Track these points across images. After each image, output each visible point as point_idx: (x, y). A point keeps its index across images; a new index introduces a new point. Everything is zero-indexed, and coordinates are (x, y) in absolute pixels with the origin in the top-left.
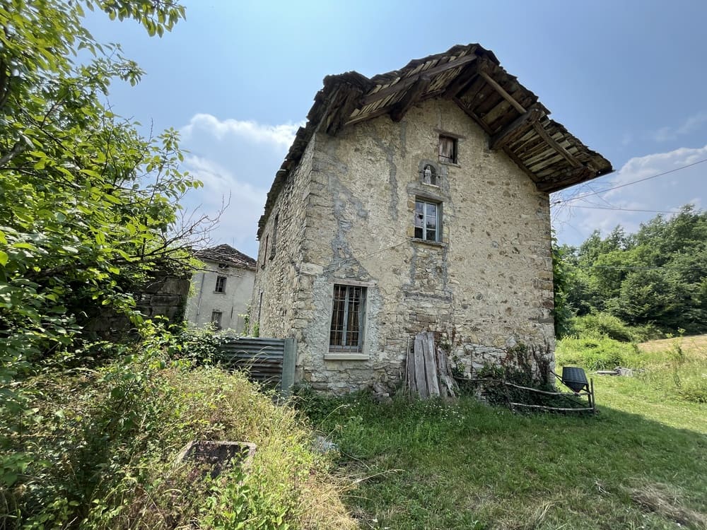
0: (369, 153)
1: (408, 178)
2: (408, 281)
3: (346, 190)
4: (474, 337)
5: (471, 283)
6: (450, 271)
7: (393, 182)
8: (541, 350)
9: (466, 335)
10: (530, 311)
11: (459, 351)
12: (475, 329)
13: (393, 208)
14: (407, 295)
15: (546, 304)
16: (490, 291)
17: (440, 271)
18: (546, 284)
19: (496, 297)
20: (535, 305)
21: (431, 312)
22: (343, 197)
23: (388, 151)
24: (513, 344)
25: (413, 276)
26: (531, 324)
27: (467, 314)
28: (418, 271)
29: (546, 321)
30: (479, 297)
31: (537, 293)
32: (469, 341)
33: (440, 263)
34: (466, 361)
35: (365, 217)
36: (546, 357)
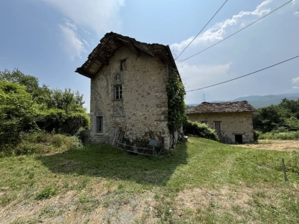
0: (102, 79)
1: (111, 81)
2: (112, 113)
3: (97, 92)
4: (133, 128)
5: (131, 110)
6: (124, 107)
7: (108, 85)
8: (160, 133)
9: (130, 128)
10: (154, 118)
11: (128, 133)
12: (133, 126)
13: (107, 92)
14: (112, 117)
15: (163, 113)
16: (138, 112)
17: (121, 108)
18: (163, 105)
19: (140, 114)
20: (157, 115)
21: (119, 121)
22: (96, 94)
23: (106, 76)
24: (147, 130)
25: (114, 111)
26: (155, 123)
27: (130, 121)
28: (115, 109)
29: (163, 121)
30: (134, 114)
31: (158, 109)
32: (131, 130)
33: (121, 106)
34: (130, 136)
35: (101, 98)
36: (162, 135)
